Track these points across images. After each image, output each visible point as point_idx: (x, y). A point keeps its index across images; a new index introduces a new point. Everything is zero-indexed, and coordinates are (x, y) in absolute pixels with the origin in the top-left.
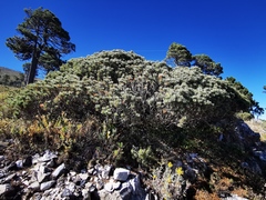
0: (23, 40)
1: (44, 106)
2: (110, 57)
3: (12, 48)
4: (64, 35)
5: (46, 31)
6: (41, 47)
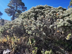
0: (9, 9)
1: (8, 31)
2: (35, 9)
3: (6, 12)
4: (23, 4)
5: (17, 4)
6: (15, 10)
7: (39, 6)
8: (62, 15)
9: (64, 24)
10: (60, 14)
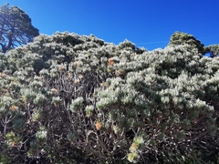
2: (47, 42)
4: (36, 31)
5: (13, 30)
6: (5, 49)
7: (63, 34)
8: (123, 64)
9: (121, 95)
10: (118, 62)
